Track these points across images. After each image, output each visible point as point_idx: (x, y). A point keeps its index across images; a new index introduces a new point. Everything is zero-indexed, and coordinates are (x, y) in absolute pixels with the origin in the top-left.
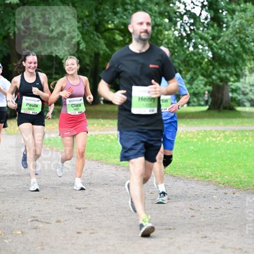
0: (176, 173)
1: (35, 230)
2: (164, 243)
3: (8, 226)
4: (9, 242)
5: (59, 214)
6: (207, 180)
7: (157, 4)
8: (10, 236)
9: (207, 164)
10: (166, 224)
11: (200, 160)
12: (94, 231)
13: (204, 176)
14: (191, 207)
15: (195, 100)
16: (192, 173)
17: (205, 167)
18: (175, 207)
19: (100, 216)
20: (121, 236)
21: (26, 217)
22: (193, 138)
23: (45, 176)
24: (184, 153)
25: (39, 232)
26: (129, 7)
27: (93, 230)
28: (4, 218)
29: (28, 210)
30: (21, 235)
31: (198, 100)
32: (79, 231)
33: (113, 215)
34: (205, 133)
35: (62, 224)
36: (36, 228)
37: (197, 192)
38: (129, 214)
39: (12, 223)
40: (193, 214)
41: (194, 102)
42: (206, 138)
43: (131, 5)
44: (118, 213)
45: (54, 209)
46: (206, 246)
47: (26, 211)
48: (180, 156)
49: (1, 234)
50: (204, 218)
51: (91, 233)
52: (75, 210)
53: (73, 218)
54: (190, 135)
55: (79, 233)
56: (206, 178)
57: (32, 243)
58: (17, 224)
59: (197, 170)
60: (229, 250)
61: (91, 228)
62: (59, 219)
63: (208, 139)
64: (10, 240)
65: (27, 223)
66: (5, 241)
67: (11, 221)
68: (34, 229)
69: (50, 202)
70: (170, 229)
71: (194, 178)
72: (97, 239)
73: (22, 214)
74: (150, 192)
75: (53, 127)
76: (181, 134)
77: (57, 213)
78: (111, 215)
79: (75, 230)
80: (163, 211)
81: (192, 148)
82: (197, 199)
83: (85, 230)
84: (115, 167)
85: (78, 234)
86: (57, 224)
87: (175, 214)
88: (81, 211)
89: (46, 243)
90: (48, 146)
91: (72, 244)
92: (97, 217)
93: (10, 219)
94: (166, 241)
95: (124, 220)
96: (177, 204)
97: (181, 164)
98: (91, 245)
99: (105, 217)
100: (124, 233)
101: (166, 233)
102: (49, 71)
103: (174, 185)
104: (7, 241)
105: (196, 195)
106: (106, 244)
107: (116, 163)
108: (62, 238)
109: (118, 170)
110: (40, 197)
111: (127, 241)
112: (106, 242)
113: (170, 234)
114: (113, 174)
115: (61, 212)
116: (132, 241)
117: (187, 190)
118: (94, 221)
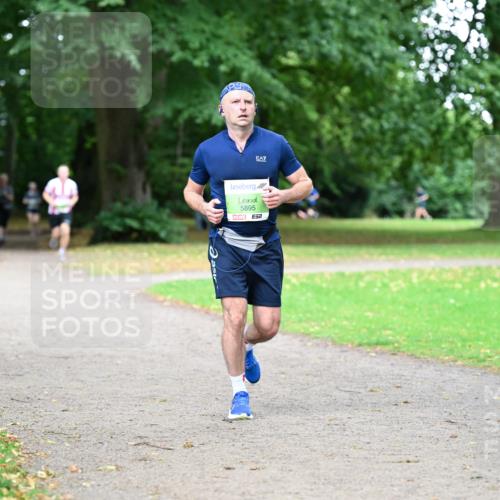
0: (421, 350)
1: (143, 462)
2: (396, 489)
3: (89, 455)
4: (92, 486)
5: (191, 432)
6: (482, 364)
7: (384, 17)
8: (93, 474)
9: (482, 333)
10: (400, 451)
11: (468, 325)
12: (258, 466)
13: (477, 358)
14: (450, 418)
15: (458, 206)
16: (452, 351)
17: (478, 340)
18: (419, 417)
19: (271, 436)
20: (313, 475)
21: (126, 438)
22: (453, 282)
24: (437, 312)
25: (151, 467)
26: (331, 23)
27: (257, 463)
28: (82, 439)
29: (129, 423)
30: (115, 473)
31: (465, 207)
32: (229, 465)
33: (297, 435)
34: (478, 273)
35: (195, 451)
36: (145, 460)
37: (463, 388)
38: (326, 432)
39: (99, 448)
40: (453, 432)
41: (456, 210)
42: (479, 281)
45: (180, 422)
46: (479, 494)
47: (125, 425)
48: (428, 318)
49: (76, 471)
50: (476, 439)
51: (253, 469)
52: (221, 424)
53: (217, 440)
54: (449, 276)
55: (229, 469)
56: (479, 361)
57: (137, 487)
58: (107, 451)
59: (463, 346)
61: (253, 459)
62: (189, 440)
63: (483, 285)
64: (93, 483)
65: (127, 448)
66: (84, 484)
67: (95, 444)
68: (140, 460)
69: (173, 407)
70: (408, 462)
71: (456, 361)
72: (265, 482)
73: (117, 432)
74: (369, 389)
75: (179, 261)
76: (430, 274)
77: (187, 429)
78: (293, 434)
79: (221, 462)
80: (396, 426)
81: (452, 301)
82: (461, 403)
83: (241, 462)
84: (299, 339)
85: (229, 471)
86: (186, 450)
87: (420, 432)
88: (234, 425)
89: (165, 489)
90: (169, 297)
91: (216, 491)
92: (265, 438)
93: (94, 440)
94: (401, 485)
95: (318, 443)
96: (422, 412)
97: (430, 334)
98: (253, 492)
99: (280, 437)
100: (319, 469)
101: (400, 469)
102: (170, 151)
103: (417, 375)
104: (88, 485)
105: (461, 394)
106: (283, 491)
107: (302, 331)
108: (195, 479)
109: (305, 345)
110: (153, 398)
111: (323, 484)
112: (283, 487)
113: (408, 471)
114: (296, 352)
115: (193, 428)
116: (334, 485)
117: (441, 384)
118: (259, 444)
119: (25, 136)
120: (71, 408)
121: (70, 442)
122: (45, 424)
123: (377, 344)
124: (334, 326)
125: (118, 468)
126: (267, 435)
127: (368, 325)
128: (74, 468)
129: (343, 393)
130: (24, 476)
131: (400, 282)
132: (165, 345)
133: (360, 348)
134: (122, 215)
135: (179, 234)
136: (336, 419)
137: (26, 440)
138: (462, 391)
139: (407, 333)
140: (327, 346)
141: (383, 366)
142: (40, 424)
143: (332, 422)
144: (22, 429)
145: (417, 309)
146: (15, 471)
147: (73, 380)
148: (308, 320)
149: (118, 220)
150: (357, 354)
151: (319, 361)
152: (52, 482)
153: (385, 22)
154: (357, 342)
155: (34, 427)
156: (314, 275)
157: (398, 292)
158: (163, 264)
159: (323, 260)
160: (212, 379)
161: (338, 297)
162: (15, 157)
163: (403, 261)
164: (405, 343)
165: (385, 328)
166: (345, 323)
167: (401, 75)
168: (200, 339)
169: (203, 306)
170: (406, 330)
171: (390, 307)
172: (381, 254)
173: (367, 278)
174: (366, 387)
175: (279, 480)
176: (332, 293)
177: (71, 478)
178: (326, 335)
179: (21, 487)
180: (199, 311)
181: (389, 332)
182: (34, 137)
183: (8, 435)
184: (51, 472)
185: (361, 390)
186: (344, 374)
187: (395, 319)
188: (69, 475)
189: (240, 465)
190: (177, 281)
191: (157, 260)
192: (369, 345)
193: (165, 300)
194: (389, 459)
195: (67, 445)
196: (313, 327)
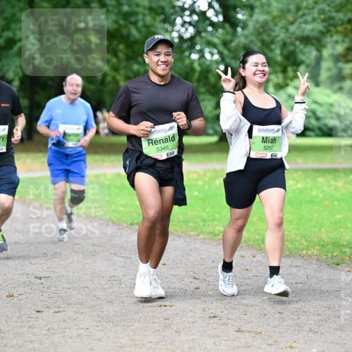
2: (157, 325)
5: (12, 286)
9: (217, 216)
11: (207, 210)
13: (213, 233)
14: (194, 275)
16: (195, 228)
17: (214, 221)
18: (173, 275)
20: (98, 315)
22: (197, 180)
33: (87, 287)
34: (214, 174)
37: (204, 254)
38: (107, 286)
40: (197, 286)
42: (215, 179)
44: (94, 284)
45: (4, 279)
46: (215, 328)
53: (30, 291)
54: (195, 176)
56: (215, 235)
59: (204, 225)
60: (247, 334)
63: (218, 182)
70: (166, 306)
71: (198, 235)
78: (84, 287)
81: (196, 193)
82: (202, 265)
85: (38, 313)
86: (9, 299)
87: (173, 286)
91: (30, 327)
92: (65, 290)
94: (160, 323)
95: (102, 293)
96: (175, 271)
97: (181, 217)
98: (56, 328)
99: (75, 289)
100: (102, 312)
105: (202, 258)
106: (77, 327)
108: (14, 319)
112: (77, 325)
113: (166, 313)
115: (14, 283)
117: (188, 252)
118: (61, 295)
126: (66, 288)
133: (132, 227)
136: (115, 276)
138: (203, 256)
140: (108, 225)
143: (112, 279)
150: (129, 231)
154: (129, 223)
159: (106, 164)
160: (27, 248)
161: (117, 191)
166: (121, 209)
175: (75, 320)
185: (133, 256)
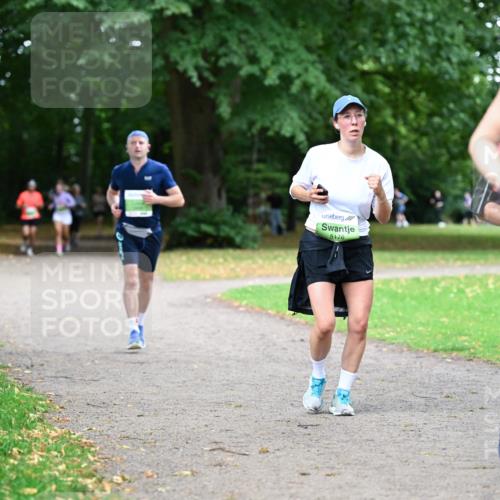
0: (497, 356)
1: (218, 467)
3: (165, 461)
4: (168, 491)
7: (460, 22)
8: (168, 480)
10: (476, 457)
12: (334, 472)
19: (347, 442)
21: (201, 443)
23: (238, 361)
25: (226, 472)
26: (408, 29)
27: (333, 468)
28: (157, 444)
29: (204, 429)
30: (190, 479)
32: (304, 472)
35: (270, 456)
36: (220, 465)
39: (174, 453)
43: (412, 24)
47: (200, 430)
49: (152, 476)
51: (328, 475)
52: (296, 429)
55: (304, 474)
57: (213, 492)
58: (182, 456)
61: (327, 465)
62: (265, 446)
64: (168, 488)
65: (203, 454)
66: (160, 489)
67: (170, 450)
68: (215, 466)
69: (247, 413)
72: (340, 487)
73: (192, 437)
74: (445, 394)
75: (254, 266)
77: (262, 434)
79: (297, 468)
80: (471, 432)
83: (317, 468)
84: (375, 344)
88: (309, 430)
89: (240, 494)
90: (244, 303)
93: (170, 446)
101: (476, 475)
102: (246, 156)
103: (493, 381)
104: (163, 490)
107: (378, 336)
109: (380, 350)
110: (229, 404)
111: (399, 490)
114: (371, 358)
116: (409, 491)
119: (101, 142)
120: (147, 413)
121: (145, 447)
122: (121, 429)
123: (453, 349)
124: (410, 332)
125: (193, 474)
127: (443, 331)
128: (150, 473)
129: (418, 400)
130: (100, 481)
131: (476, 287)
132: (240, 350)
134: (198, 221)
135: (254, 240)
137: (102, 445)
139: (482, 339)
141: (458, 372)
142: (116, 429)
144: (98, 434)
145: (493, 315)
146: (90, 476)
147: (148, 385)
148: (383, 326)
149: (193, 226)
151: (394, 367)
152: (128, 487)
153: (461, 28)
155: (109, 432)
156: (390, 281)
157: (474, 297)
158: (238, 270)
162: (91, 162)
163: (478, 267)
164: (481, 349)
165: (460, 334)
167: (477, 79)
168: (275, 345)
169: (278, 312)
170: (482, 335)
171: (466, 313)
172: (457, 260)
173: (443, 284)
174: (442, 393)
176: (408, 299)
177: (146, 484)
178: (402, 341)
179: (97, 492)
180: (275, 316)
181: (464, 338)
182: (110, 143)
183: (84, 440)
184: (127, 477)
186: (419, 380)
187: (471, 324)
188: (145, 480)
189: (315, 471)
190: (253, 287)
191: (232, 266)
192: (445, 350)
193: (240, 306)
194: (465, 464)
195: (142, 449)
196: (388, 332)
